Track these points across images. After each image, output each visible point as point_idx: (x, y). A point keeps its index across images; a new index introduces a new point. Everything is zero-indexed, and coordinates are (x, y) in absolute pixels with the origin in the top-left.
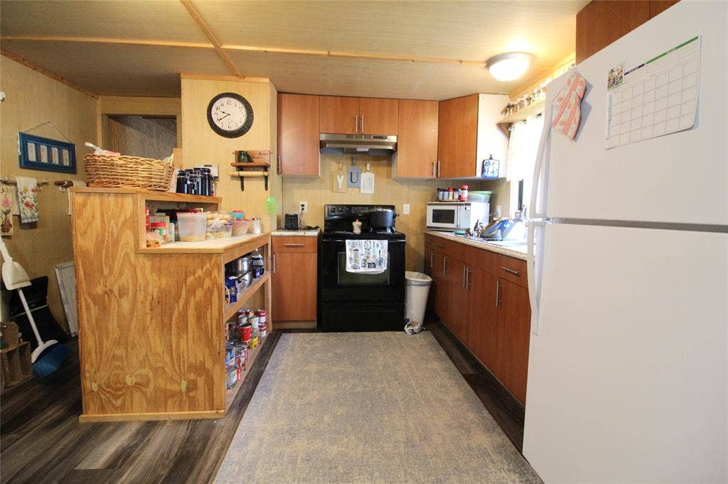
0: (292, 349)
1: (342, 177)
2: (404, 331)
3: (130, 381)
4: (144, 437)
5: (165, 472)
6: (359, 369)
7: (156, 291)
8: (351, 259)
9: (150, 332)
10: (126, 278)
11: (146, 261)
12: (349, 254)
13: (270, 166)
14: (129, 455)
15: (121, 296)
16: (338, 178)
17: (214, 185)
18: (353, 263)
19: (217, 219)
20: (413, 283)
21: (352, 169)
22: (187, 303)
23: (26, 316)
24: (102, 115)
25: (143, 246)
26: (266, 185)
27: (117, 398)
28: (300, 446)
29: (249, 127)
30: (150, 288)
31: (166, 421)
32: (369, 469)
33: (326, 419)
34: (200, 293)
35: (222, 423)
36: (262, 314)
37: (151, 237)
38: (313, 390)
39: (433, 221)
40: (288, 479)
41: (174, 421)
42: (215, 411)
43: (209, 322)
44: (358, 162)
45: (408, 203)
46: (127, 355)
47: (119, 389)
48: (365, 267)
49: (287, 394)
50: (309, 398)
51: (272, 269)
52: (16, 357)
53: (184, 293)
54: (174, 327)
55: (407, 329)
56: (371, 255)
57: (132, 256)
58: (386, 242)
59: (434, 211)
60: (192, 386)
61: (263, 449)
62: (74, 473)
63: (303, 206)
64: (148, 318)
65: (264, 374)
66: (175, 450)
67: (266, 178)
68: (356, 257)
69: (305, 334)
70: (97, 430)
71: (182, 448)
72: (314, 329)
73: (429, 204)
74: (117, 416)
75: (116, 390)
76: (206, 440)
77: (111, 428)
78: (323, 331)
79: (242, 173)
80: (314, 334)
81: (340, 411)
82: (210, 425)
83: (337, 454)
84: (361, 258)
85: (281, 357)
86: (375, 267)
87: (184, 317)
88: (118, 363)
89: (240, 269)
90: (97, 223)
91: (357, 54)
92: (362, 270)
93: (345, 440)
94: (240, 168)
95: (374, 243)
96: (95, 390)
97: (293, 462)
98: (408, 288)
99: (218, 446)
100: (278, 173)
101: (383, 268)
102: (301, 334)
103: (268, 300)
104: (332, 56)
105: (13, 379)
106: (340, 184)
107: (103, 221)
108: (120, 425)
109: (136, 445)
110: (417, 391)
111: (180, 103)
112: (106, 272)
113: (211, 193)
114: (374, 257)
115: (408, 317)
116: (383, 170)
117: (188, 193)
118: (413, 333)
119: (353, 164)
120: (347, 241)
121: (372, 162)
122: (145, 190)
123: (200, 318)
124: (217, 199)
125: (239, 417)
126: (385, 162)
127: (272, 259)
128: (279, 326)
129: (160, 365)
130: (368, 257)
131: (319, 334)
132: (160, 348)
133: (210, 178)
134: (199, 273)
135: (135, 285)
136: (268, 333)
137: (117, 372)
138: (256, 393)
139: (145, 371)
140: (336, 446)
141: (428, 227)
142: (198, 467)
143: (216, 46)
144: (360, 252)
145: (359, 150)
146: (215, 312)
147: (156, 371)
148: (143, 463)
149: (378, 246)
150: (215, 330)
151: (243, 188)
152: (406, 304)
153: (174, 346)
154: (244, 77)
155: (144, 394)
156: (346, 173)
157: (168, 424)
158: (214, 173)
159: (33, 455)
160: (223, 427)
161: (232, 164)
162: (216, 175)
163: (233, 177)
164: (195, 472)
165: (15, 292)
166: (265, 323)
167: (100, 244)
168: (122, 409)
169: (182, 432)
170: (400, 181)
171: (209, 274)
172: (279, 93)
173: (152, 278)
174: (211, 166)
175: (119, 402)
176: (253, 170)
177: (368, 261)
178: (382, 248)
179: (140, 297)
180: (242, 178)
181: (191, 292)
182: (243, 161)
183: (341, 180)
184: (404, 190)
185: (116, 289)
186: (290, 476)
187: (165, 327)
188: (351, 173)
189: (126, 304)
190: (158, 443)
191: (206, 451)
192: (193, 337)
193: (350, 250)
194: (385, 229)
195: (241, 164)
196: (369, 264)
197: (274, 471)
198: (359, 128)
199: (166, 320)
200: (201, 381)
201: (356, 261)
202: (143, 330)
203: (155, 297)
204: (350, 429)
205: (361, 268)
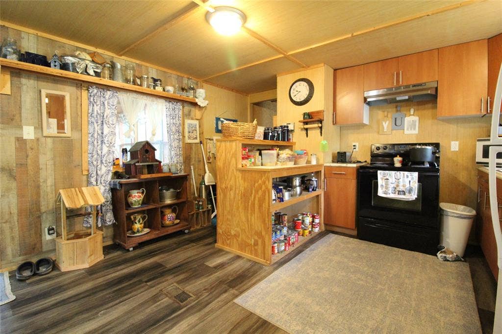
0: (330, 244)
1: (387, 122)
2: (437, 256)
3: (233, 232)
4: (233, 261)
5: (231, 279)
6: (371, 270)
7: (243, 189)
8: (382, 186)
9: (240, 209)
10: (232, 182)
11: (239, 173)
12: (380, 182)
13: (323, 120)
14: (224, 266)
15: (231, 190)
16: (384, 123)
17: (291, 135)
18: (384, 189)
19: (285, 154)
20: (449, 214)
21: (397, 115)
22: (255, 198)
23: (212, 198)
24: (251, 104)
25: (240, 166)
26: (321, 133)
27: (228, 239)
28: (298, 297)
29: (311, 97)
30: (241, 187)
31: (244, 258)
32: (331, 330)
33: (324, 290)
34: (260, 193)
35: (267, 268)
36: (316, 217)
37: (245, 162)
38: (327, 271)
39: (483, 157)
40: (280, 309)
41: (248, 259)
42: (265, 261)
43: (264, 209)
44: (402, 109)
45: (457, 140)
46: (232, 219)
47: (229, 236)
48: (395, 193)
49: (308, 267)
50: (320, 275)
51: (324, 189)
52: (206, 214)
53: (254, 192)
54: (249, 209)
55: (439, 255)
56: (401, 184)
57: (235, 170)
58: (416, 174)
59: (484, 146)
60: (256, 244)
61: (277, 289)
62: (203, 264)
63: (354, 146)
64: (240, 202)
65: (304, 252)
66: (241, 271)
67: (321, 128)
68: (387, 184)
69: (345, 237)
70: (220, 251)
71: (244, 272)
72: (354, 236)
73: (479, 140)
74: (227, 248)
75: (228, 235)
76: (255, 272)
77: (224, 253)
78: (360, 239)
79: (306, 126)
80: (352, 239)
81: (336, 289)
82: (261, 267)
83: (316, 311)
84: (391, 186)
85: (320, 246)
86: (405, 194)
87: (253, 204)
88: (229, 222)
89: (294, 184)
90: (224, 154)
91: (374, 28)
92: (392, 196)
93: (328, 307)
94: (306, 123)
95: (404, 174)
96: (221, 233)
97: (288, 303)
98: (445, 217)
99: (258, 278)
100: (333, 124)
101: (414, 196)
102: (342, 237)
103: (321, 209)
104: (355, 36)
105: (204, 224)
106: (385, 128)
107: (225, 155)
108: (227, 253)
109: (228, 263)
110: (413, 303)
111: (276, 91)
112: (226, 178)
113: (288, 140)
114: (404, 186)
115: (444, 244)
116: (428, 112)
117: (271, 140)
118: (446, 260)
119: (397, 111)
120: (379, 172)
121: (416, 107)
122: (241, 139)
123: (260, 206)
124: (292, 143)
125: (276, 269)
126: (430, 105)
127: (324, 181)
128: (329, 228)
129: (244, 228)
130: (398, 186)
131: (355, 240)
132: (244, 219)
133: (288, 131)
134: (260, 182)
135: (236, 185)
136: (320, 231)
137: (228, 226)
138: (292, 260)
139: (238, 229)
140: (319, 307)
141: (478, 163)
142: (245, 283)
143: (284, 55)
144: (390, 180)
145: (398, 99)
146: (267, 204)
147: (242, 230)
148: (226, 271)
149: (407, 176)
150: (266, 215)
151: (307, 136)
152: (444, 233)
153: (249, 219)
154: (309, 67)
155: (237, 240)
156: (390, 119)
157: (245, 259)
158: (291, 127)
159: (196, 253)
160: (266, 271)
161: (299, 121)
162: (293, 129)
163: (302, 129)
164: (242, 284)
165: (209, 186)
166: (318, 223)
167: (224, 164)
168: (229, 245)
169: (248, 265)
170: (449, 120)
171: (264, 183)
172: (335, 70)
173: (242, 182)
174: (290, 124)
175: (228, 242)
176: (314, 124)
177: (398, 189)
178: (413, 178)
179: (237, 192)
180: (307, 130)
181: (257, 192)
182: (306, 118)
183: (386, 125)
184: (452, 128)
185: (229, 186)
186: (282, 308)
187: (246, 208)
188: (396, 118)
189: (232, 193)
190: (237, 266)
191: (252, 278)
192: (257, 217)
193: (382, 179)
194: (423, 163)
195: (306, 121)
196: (399, 191)
197: (275, 302)
198: (398, 81)
199: (246, 204)
200: (260, 242)
201: (387, 188)
202: (238, 209)
203: (243, 191)
204: (336, 302)
205: (391, 194)
